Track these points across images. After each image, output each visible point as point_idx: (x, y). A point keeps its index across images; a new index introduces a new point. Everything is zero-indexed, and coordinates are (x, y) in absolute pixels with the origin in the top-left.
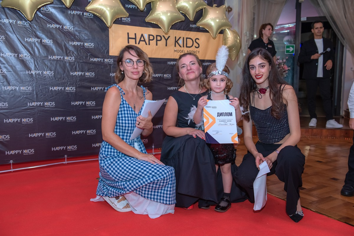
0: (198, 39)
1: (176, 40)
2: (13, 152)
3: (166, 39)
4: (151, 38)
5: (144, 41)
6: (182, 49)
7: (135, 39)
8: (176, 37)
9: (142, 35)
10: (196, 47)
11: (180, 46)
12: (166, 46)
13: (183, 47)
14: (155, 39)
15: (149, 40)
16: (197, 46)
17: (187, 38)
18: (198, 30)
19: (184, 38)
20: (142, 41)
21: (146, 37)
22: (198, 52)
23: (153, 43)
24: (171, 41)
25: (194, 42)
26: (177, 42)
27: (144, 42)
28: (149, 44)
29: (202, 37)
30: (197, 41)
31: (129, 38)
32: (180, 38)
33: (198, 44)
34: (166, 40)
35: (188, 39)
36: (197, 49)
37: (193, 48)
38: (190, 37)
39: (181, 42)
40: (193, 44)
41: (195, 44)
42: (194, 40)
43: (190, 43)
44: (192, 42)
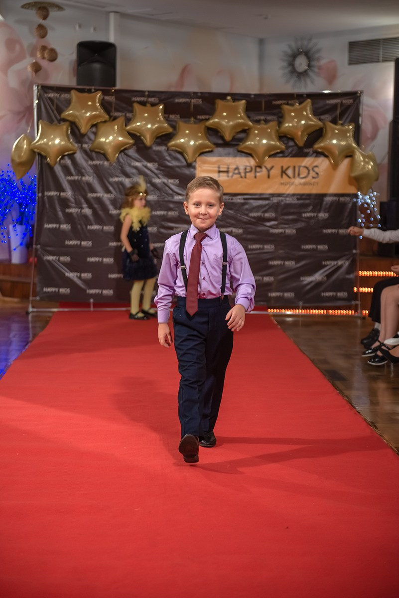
0: (316, 166)
1: (284, 169)
2: (93, 291)
3: (269, 168)
4: (248, 169)
5: (239, 173)
6: (293, 180)
7: (227, 172)
8: (282, 167)
9: (237, 168)
10: (313, 178)
11: (289, 177)
12: (269, 177)
13: (294, 177)
14: (254, 171)
15: (246, 173)
16: (316, 176)
18: (318, 154)
19: (294, 167)
20: (237, 174)
21: (242, 171)
22: (316, 184)
23: (251, 175)
24: (276, 172)
25: (311, 172)
26: (284, 172)
27: (238, 176)
28: (245, 177)
29: (323, 164)
30: (316, 169)
31: (219, 172)
33: (317, 174)
34: (269, 171)
35: (301, 168)
36: (314, 180)
37: (310, 178)
38: (303, 164)
39: (290, 172)
40: (309, 173)
41: (312, 174)
42: (310, 168)
43: (304, 172)
44: (307, 171)
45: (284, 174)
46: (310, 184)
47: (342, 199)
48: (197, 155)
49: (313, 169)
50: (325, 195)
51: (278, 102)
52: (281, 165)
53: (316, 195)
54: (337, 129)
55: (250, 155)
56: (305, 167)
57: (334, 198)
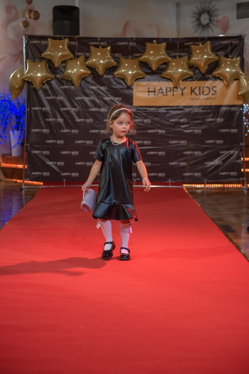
0: (215, 87)
1: (193, 89)
2: (65, 174)
3: (182, 89)
4: (169, 90)
5: (163, 92)
6: (199, 96)
7: (154, 92)
8: (191, 88)
9: (161, 89)
10: (213, 94)
11: (196, 95)
12: (182, 94)
13: (200, 94)
14: (172, 90)
15: (167, 92)
16: (214, 93)
18: (216, 78)
19: (200, 87)
20: (161, 93)
21: (164, 90)
22: (215, 99)
23: (170, 94)
24: (187, 91)
25: (211, 90)
26: (193, 91)
27: (162, 94)
28: (167, 95)
29: (219, 85)
30: (214, 89)
31: (149, 91)
32: (196, 88)
33: (215, 92)
34: (182, 91)
35: (204, 88)
36: (213, 96)
37: (210, 95)
38: (206, 85)
39: (197, 91)
40: (210, 92)
41: (212, 92)
42: (211, 88)
43: (206, 91)
44: (208, 90)
45: (193, 92)
46: (211, 99)
47: (232, 109)
48: (134, 81)
49: (212, 88)
50: (221, 106)
51: (188, 44)
52: (191, 86)
53: (215, 106)
54: (229, 61)
55: (169, 80)
56: (207, 87)
57: (227, 108)
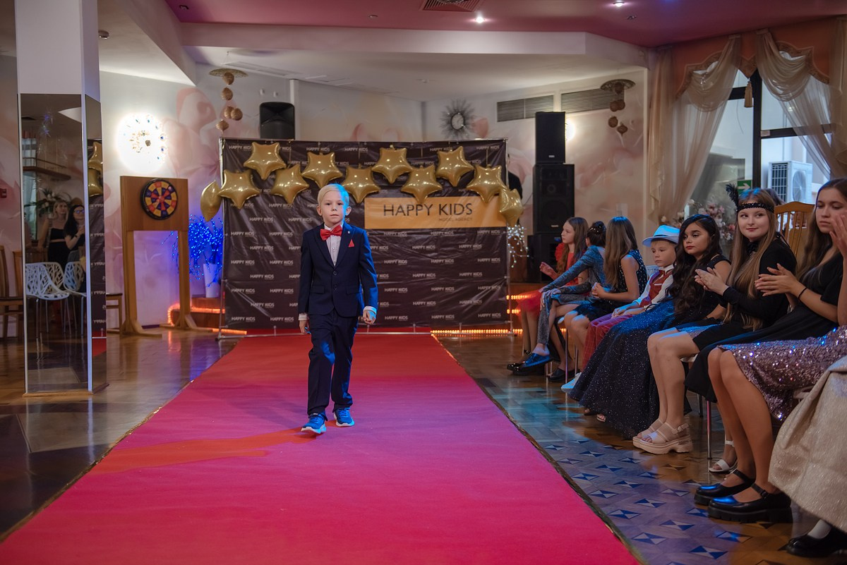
0: (469, 204)
1: (442, 207)
2: (276, 319)
3: (428, 207)
4: (411, 208)
5: (403, 211)
6: (449, 217)
7: (392, 210)
8: (440, 205)
9: (401, 207)
10: (468, 214)
11: (446, 214)
12: (429, 214)
13: (451, 214)
14: (415, 209)
15: (408, 211)
16: (470, 212)
17: (455, 205)
18: (472, 193)
19: (451, 205)
20: (400, 212)
21: (405, 208)
22: (470, 219)
23: (413, 213)
24: (435, 209)
25: (465, 208)
26: (442, 210)
27: (402, 214)
28: (408, 215)
29: (475, 202)
30: (469, 206)
31: (385, 210)
32: (447, 205)
33: (471, 210)
34: (428, 209)
35: (457, 206)
36: (468, 216)
37: (464, 214)
38: (458, 203)
39: (447, 209)
41: (466, 210)
42: (465, 206)
43: (459, 209)
44: (462, 208)
45: (442, 212)
46: (465, 219)
47: (492, 232)
48: (364, 197)
50: (478, 229)
51: (435, 149)
52: (440, 203)
53: (471, 229)
54: (487, 171)
55: (412, 195)
56: (459, 204)
57: (486, 231)
